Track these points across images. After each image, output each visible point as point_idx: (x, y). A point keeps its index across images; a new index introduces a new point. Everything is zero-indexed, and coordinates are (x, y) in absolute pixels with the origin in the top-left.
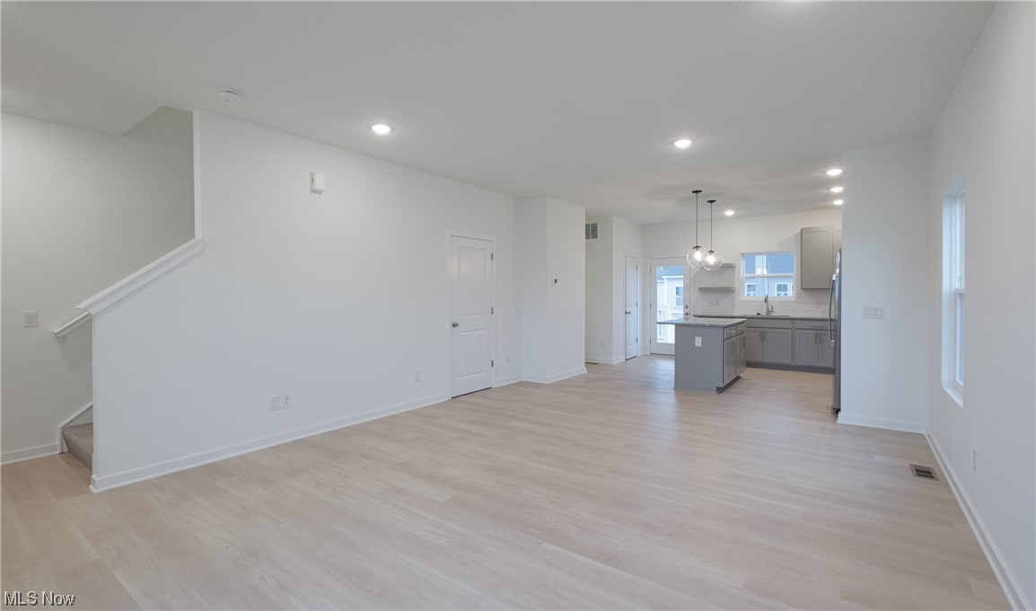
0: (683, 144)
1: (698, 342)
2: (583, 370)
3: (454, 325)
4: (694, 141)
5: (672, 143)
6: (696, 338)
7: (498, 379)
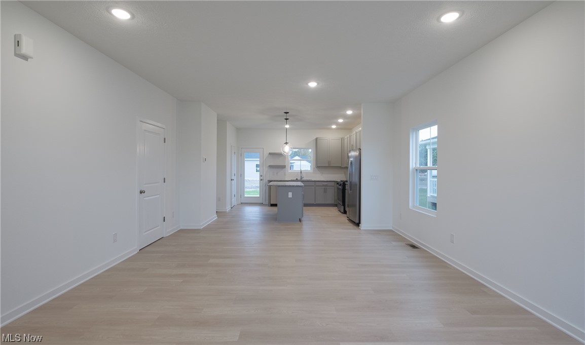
0: (313, 84)
1: (290, 195)
2: (215, 217)
3: (141, 192)
4: (318, 84)
5: (307, 84)
6: (289, 193)
7: (167, 230)
